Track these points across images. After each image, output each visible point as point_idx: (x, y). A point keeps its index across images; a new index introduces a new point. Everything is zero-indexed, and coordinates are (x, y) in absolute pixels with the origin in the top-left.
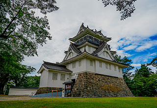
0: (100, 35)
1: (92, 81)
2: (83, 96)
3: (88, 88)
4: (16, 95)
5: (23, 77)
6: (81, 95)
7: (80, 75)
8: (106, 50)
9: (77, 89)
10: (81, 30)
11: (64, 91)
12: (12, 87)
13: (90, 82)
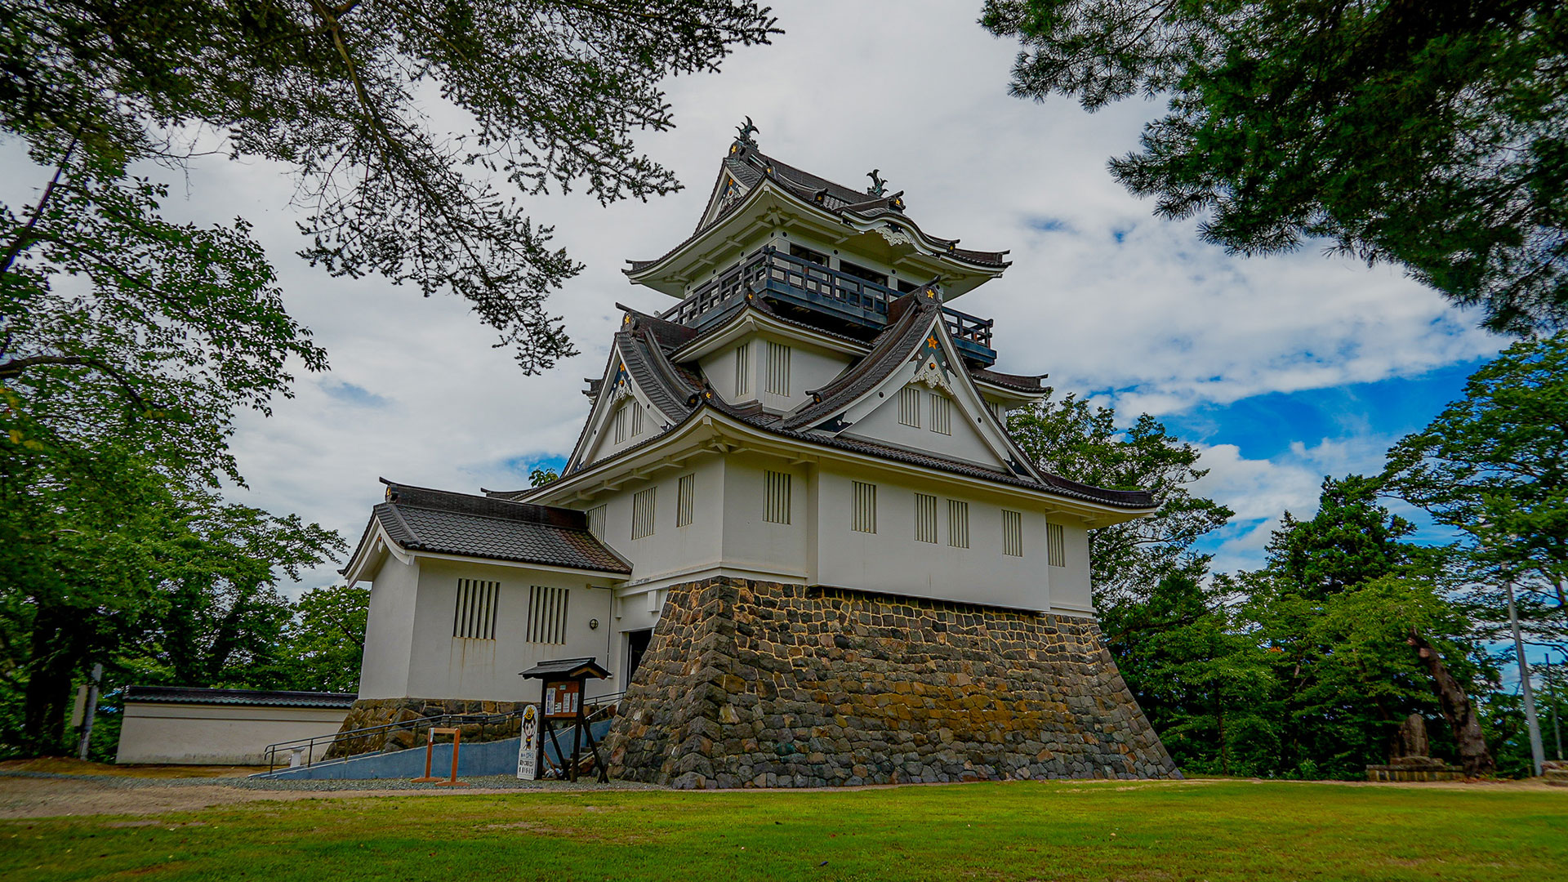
0: (894, 239)
1: (770, 648)
2: (676, 774)
3: (730, 714)
4: (176, 754)
5: (239, 607)
6: (667, 768)
7: (678, 596)
8: (934, 377)
9: (648, 720)
10: (724, 185)
11: (532, 730)
12: (150, 691)
13: (754, 662)
